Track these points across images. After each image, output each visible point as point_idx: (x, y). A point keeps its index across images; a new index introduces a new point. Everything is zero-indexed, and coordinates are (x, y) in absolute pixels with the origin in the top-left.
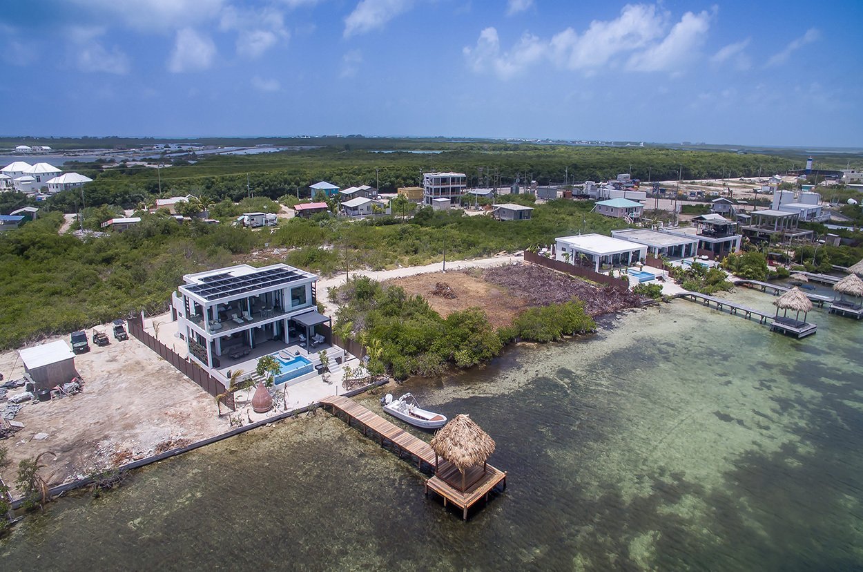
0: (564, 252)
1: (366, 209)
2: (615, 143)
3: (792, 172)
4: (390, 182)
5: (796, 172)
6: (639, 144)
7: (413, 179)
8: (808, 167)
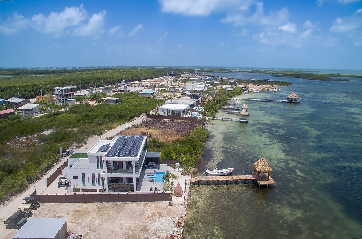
0: (164, 112)
1: (37, 109)
2: (85, 68)
3: (168, 75)
4: (22, 94)
5: (169, 75)
6: (95, 67)
7: (34, 92)
8: (172, 73)
